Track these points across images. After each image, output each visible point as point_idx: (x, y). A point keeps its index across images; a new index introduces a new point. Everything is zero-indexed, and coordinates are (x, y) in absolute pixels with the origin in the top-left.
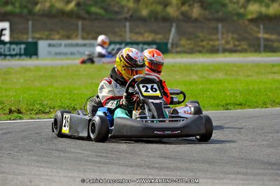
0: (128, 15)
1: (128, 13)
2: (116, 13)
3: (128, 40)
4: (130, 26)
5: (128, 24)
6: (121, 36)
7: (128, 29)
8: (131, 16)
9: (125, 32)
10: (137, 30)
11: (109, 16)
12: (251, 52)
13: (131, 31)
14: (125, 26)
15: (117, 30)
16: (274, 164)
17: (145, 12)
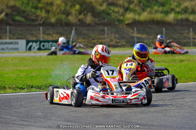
0: (42, 22)
1: (41, 20)
2: (33, 20)
3: (42, 39)
4: (43, 30)
5: (41, 28)
6: (37, 36)
7: (41, 32)
8: (44, 23)
9: (40, 34)
10: (48, 32)
11: (28, 22)
12: (128, 47)
13: (44, 33)
14: (39, 30)
15: (34, 32)
16: (145, 125)
17: (53, 20)
